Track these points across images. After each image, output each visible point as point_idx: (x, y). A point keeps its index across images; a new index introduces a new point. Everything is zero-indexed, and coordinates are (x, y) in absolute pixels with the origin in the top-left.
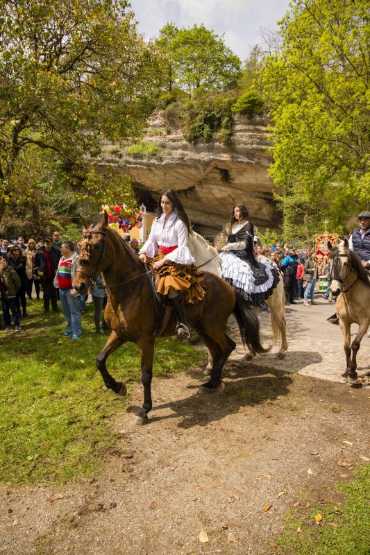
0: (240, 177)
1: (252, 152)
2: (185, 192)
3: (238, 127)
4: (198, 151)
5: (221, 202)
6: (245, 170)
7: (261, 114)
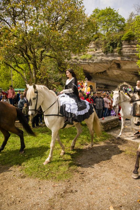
0: (125, 66)
1: (130, 56)
2: (103, 72)
3: (124, 46)
4: (108, 57)
5: (116, 76)
6: (127, 63)
7: (133, 40)
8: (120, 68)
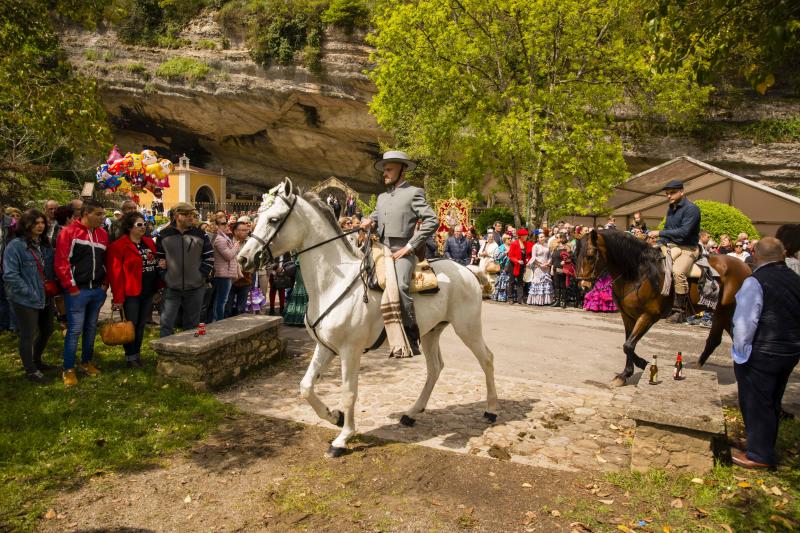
0: (334, 119)
1: (352, 83)
2: (252, 138)
3: (331, 45)
4: (271, 77)
5: (305, 155)
6: (341, 109)
7: (364, 29)
8: (318, 127)
